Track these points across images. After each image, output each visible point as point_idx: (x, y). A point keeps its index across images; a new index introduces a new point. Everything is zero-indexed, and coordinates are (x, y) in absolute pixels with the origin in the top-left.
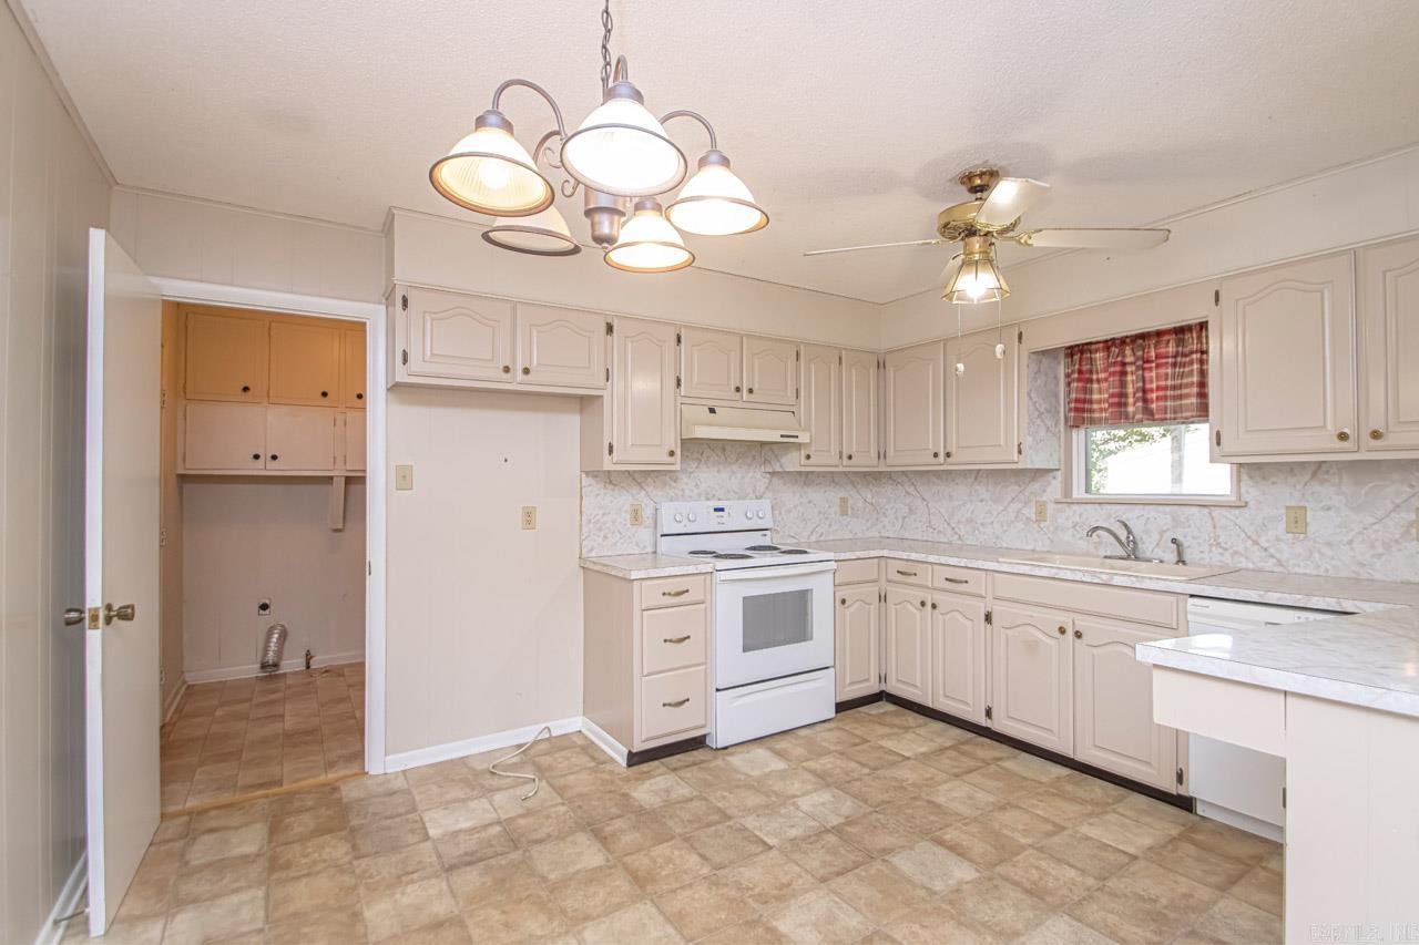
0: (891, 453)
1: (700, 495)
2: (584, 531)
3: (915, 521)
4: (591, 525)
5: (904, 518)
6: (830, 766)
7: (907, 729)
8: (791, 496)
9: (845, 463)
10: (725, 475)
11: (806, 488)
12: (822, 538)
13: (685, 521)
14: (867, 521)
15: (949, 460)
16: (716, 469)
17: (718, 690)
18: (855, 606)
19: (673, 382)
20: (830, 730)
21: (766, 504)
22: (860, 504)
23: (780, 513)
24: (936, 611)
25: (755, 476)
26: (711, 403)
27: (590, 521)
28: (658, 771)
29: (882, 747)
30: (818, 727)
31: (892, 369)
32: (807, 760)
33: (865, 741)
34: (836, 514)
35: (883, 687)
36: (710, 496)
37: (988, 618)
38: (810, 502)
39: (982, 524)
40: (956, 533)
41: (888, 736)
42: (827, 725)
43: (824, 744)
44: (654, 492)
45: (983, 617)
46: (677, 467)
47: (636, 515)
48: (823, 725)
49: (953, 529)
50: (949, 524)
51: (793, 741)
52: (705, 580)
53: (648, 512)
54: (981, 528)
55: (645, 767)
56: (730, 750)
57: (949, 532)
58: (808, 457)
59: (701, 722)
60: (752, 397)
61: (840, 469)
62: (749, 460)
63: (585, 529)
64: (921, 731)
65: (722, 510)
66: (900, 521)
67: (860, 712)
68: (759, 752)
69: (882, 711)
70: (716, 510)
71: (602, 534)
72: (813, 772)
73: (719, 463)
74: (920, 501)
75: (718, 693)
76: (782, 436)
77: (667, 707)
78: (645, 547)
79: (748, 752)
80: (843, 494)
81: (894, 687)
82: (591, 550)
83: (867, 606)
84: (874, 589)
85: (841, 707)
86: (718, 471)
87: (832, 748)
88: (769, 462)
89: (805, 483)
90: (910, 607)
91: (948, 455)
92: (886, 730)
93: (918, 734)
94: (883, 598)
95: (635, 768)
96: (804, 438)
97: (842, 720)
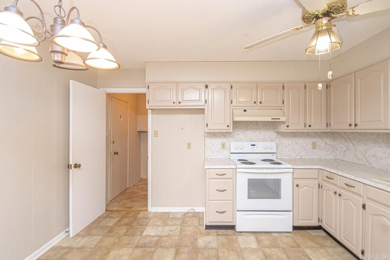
0: (332, 124)
1: (247, 140)
2: (205, 151)
3: (349, 153)
4: (208, 149)
5: (344, 152)
6: (274, 253)
7: (323, 246)
8: (286, 141)
9: (307, 129)
10: (257, 132)
11: (295, 138)
12: (303, 158)
13: (239, 149)
14: (327, 152)
15: (356, 127)
16: (254, 131)
17: (237, 211)
18: (305, 188)
19: (229, 102)
20: (287, 237)
21: (274, 144)
22: (323, 144)
23: (282, 147)
24: (341, 197)
25: (271, 134)
26: (245, 108)
27: (207, 147)
28: (213, 234)
29: (304, 252)
30: (282, 234)
31: (333, 88)
32: (267, 247)
33: (299, 246)
34: (310, 148)
35: (320, 224)
36: (251, 140)
37: (364, 207)
38: (296, 143)
39: (381, 158)
40: (368, 161)
41: (311, 247)
42: (287, 234)
43: (279, 242)
44: (230, 139)
45: (361, 206)
46: (231, 131)
47: (223, 146)
48: (285, 233)
49: (366, 159)
50: (364, 156)
51: (268, 236)
52: (233, 171)
53: (227, 145)
54: (380, 160)
55: (210, 231)
56: (242, 233)
57: (365, 160)
58: (288, 126)
59: (231, 221)
60: (261, 105)
61: (306, 131)
62: (268, 127)
63: (206, 150)
64: (330, 250)
65: (254, 145)
66: (343, 153)
67: (307, 232)
68: (252, 238)
69: (318, 234)
70: (252, 145)
71: (212, 151)
72: (264, 254)
73: (255, 129)
74: (351, 145)
75: (237, 212)
76: (272, 119)
77: (217, 213)
78: (226, 157)
79: (247, 236)
80: (314, 140)
81: (324, 226)
82: (208, 156)
83: (312, 189)
84: (316, 182)
85: (295, 228)
86: (255, 132)
87: (282, 245)
88: (276, 128)
89: (294, 136)
90: (330, 193)
91: (356, 125)
92: (313, 244)
93: (327, 251)
94: (319, 186)
95: (207, 230)
96: (283, 119)
97: (295, 234)
